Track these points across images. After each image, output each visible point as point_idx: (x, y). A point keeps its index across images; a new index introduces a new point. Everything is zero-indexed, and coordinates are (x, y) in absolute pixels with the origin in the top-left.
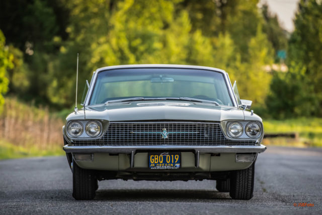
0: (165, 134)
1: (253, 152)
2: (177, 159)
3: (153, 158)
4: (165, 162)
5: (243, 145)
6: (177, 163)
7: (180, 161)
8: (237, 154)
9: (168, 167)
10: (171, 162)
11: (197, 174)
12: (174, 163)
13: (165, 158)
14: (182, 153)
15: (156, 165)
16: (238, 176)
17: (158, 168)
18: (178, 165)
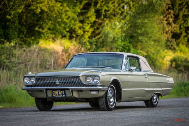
0: (57, 82)
1: (98, 89)
2: (63, 93)
3: (54, 92)
4: (59, 94)
5: (88, 86)
6: (64, 95)
7: (65, 94)
8: (90, 90)
9: (60, 97)
10: (61, 94)
11: (78, 100)
12: (63, 95)
13: (58, 92)
14: (66, 90)
15: (55, 95)
16: (99, 100)
17: (56, 97)
18: (64, 96)
